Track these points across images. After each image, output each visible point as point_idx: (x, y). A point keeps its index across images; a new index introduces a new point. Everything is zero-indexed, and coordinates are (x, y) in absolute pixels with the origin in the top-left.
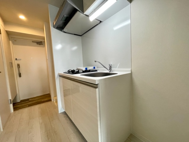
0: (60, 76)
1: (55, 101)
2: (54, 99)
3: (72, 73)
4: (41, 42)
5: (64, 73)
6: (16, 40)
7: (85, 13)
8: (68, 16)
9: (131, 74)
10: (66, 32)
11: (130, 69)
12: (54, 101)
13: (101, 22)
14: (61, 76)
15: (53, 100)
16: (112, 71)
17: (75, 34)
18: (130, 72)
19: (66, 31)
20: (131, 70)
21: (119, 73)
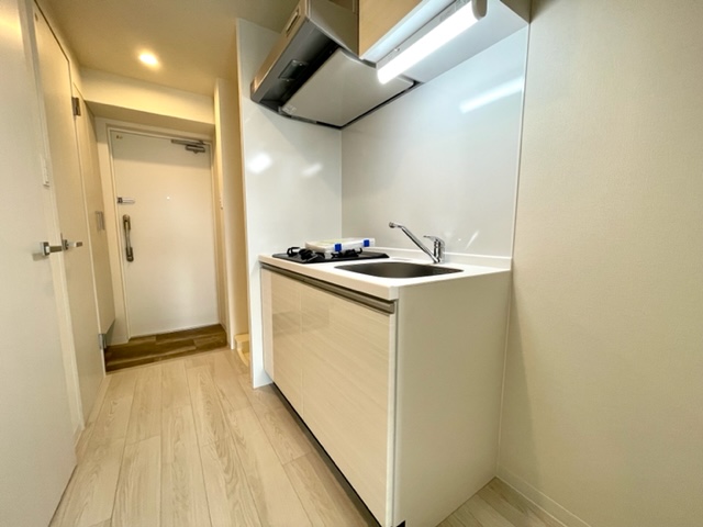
0: (264, 268)
1: (239, 350)
2: (239, 343)
3: (303, 258)
4: (201, 142)
5: (274, 256)
6: (120, 135)
7: (362, 58)
8: (305, 64)
9: (511, 274)
10: (289, 116)
11: (510, 258)
12: (236, 350)
13: (416, 83)
14: (266, 266)
15: (236, 343)
16: (444, 262)
17: (319, 123)
18: (509, 269)
19: (290, 114)
20: (512, 260)
21: (470, 270)
